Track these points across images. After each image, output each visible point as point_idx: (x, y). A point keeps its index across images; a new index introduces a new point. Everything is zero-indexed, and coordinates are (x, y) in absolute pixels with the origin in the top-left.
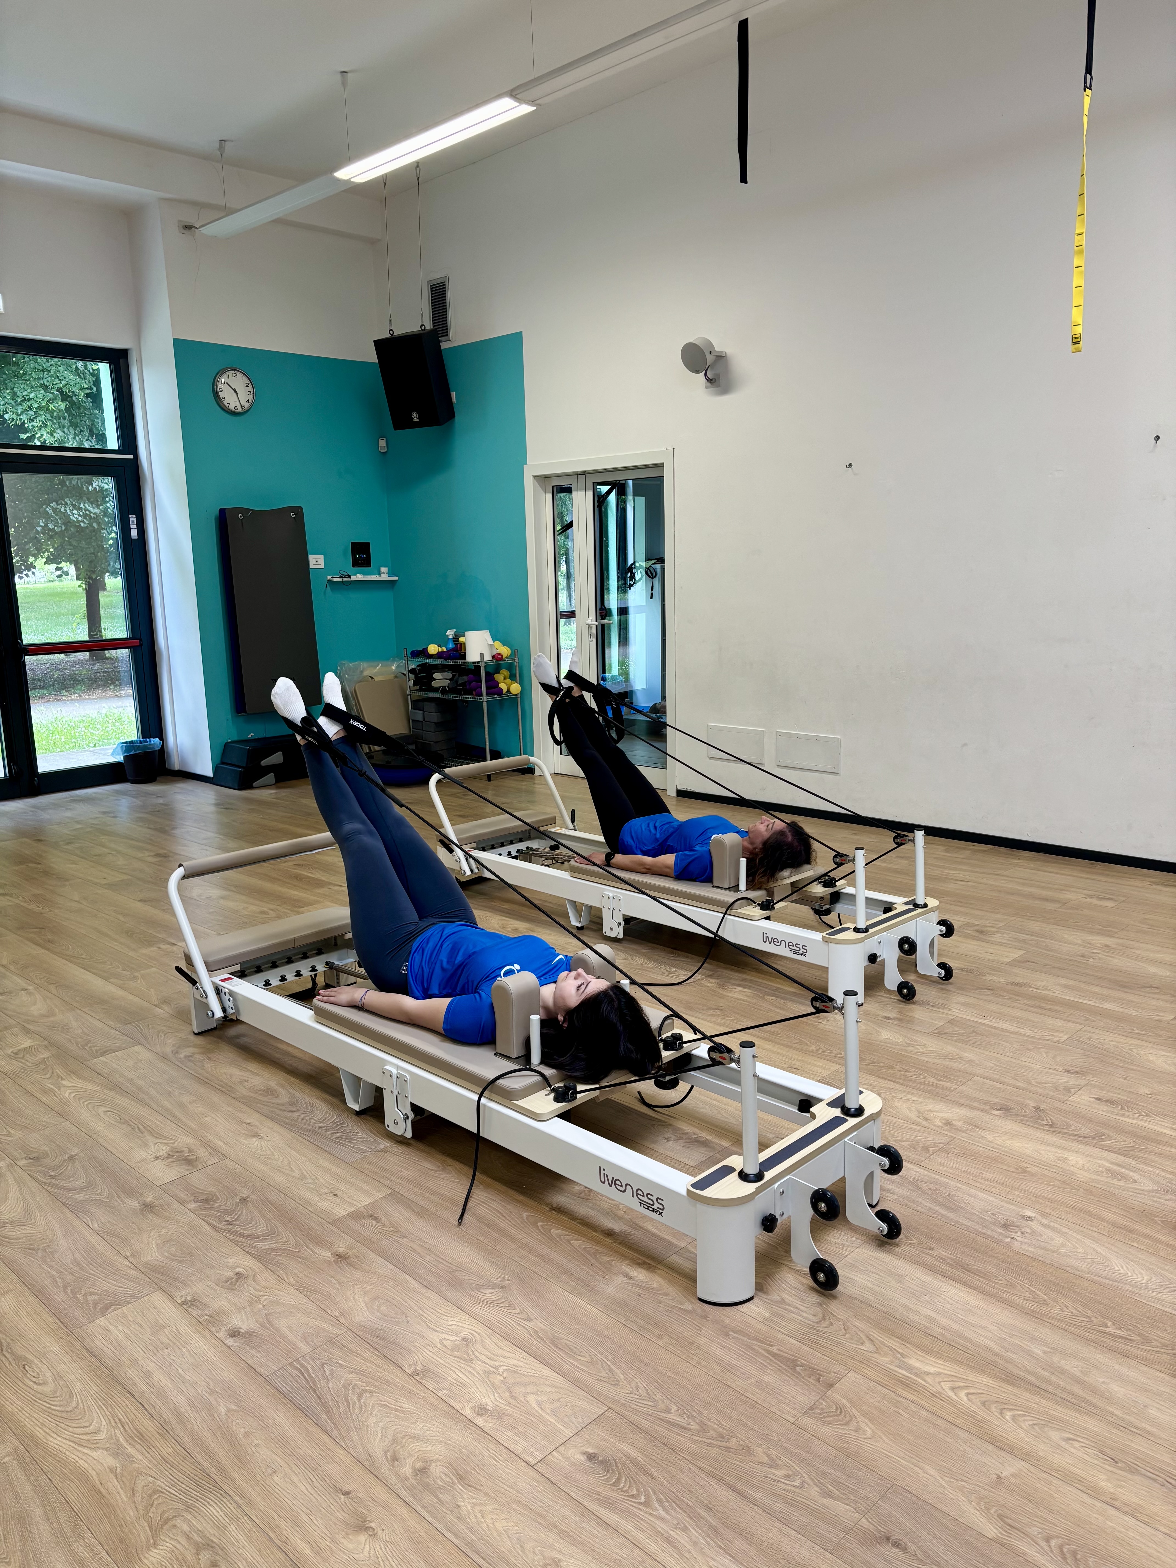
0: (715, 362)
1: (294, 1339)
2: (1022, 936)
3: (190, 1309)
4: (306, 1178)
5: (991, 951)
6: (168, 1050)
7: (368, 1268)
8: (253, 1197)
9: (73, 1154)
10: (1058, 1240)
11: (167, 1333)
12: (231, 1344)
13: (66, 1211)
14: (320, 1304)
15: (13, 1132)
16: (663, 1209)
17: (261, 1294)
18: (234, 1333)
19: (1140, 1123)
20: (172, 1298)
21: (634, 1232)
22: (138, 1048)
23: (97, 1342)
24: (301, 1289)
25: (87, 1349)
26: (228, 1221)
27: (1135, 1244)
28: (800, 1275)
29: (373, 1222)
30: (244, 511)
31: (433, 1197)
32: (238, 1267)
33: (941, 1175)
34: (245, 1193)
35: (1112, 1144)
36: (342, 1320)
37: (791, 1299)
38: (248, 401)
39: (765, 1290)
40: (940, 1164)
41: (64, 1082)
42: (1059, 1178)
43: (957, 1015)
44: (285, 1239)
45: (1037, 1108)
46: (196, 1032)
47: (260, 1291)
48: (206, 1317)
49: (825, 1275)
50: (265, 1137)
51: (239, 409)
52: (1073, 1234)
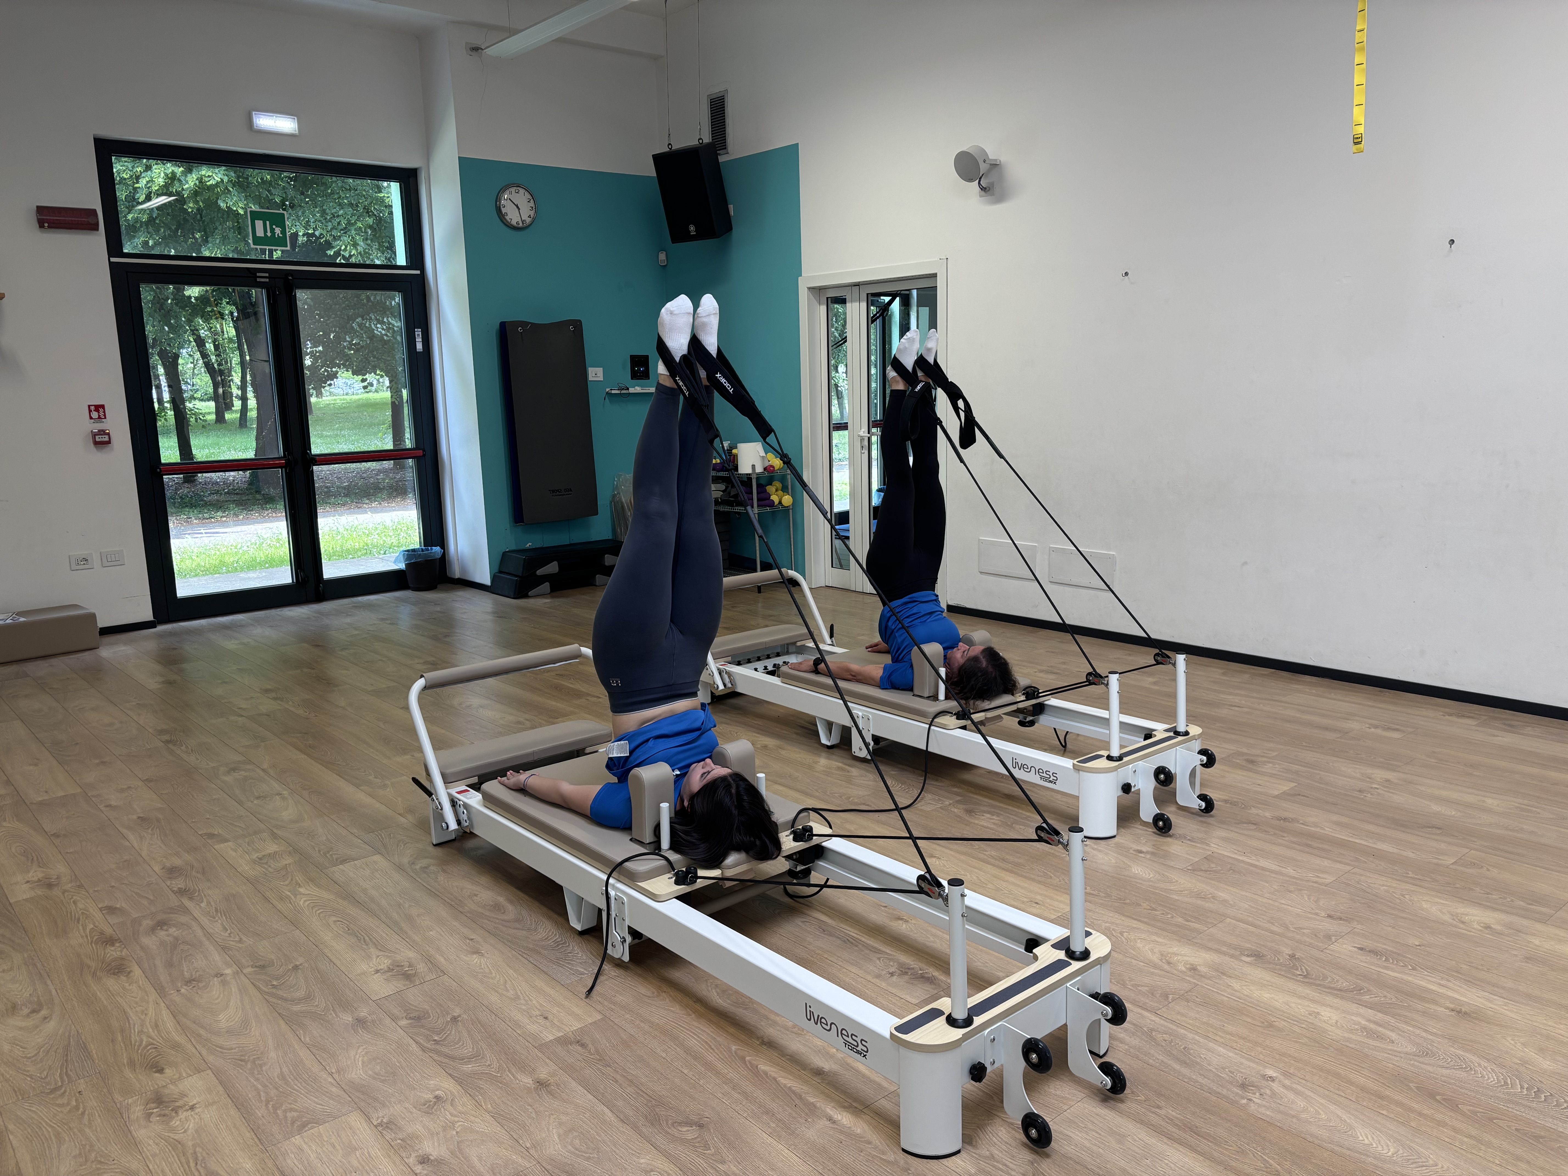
0: (989, 171)
1: (482, 1169)
2: (1296, 767)
3: (384, 1132)
4: (519, 999)
5: (1260, 782)
6: (405, 860)
7: (567, 1097)
8: (465, 1016)
9: (298, 963)
10: (1301, 1103)
11: (358, 1156)
12: (418, 1171)
13: (282, 1023)
14: (513, 1134)
15: (244, 939)
16: (867, 1052)
17: (456, 1119)
18: (424, 1160)
19: (1405, 977)
20: (368, 1118)
21: (845, 1072)
22: (377, 858)
23: (289, 1161)
24: (496, 1116)
25: (278, 1168)
26: (435, 1040)
27: (1384, 1112)
28: (1013, 1129)
29: (580, 1048)
30: (523, 324)
31: (642, 1025)
32: (438, 1090)
33: (1179, 1025)
34: (457, 1012)
35: (1371, 999)
36: (532, 1151)
37: (1000, 1155)
38: (529, 217)
39: (974, 1143)
40: (1179, 1013)
41: (302, 890)
42: (1308, 1035)
43: (1216, 850)
44: (489, 1062)
45: (1292, 956)
46: (434, 843)
47: (455, 1116)
48: (399, 1141)
49: (1038, 1131)
50: (486, 954)
51: (521, 224)
52: (1318, 1098)
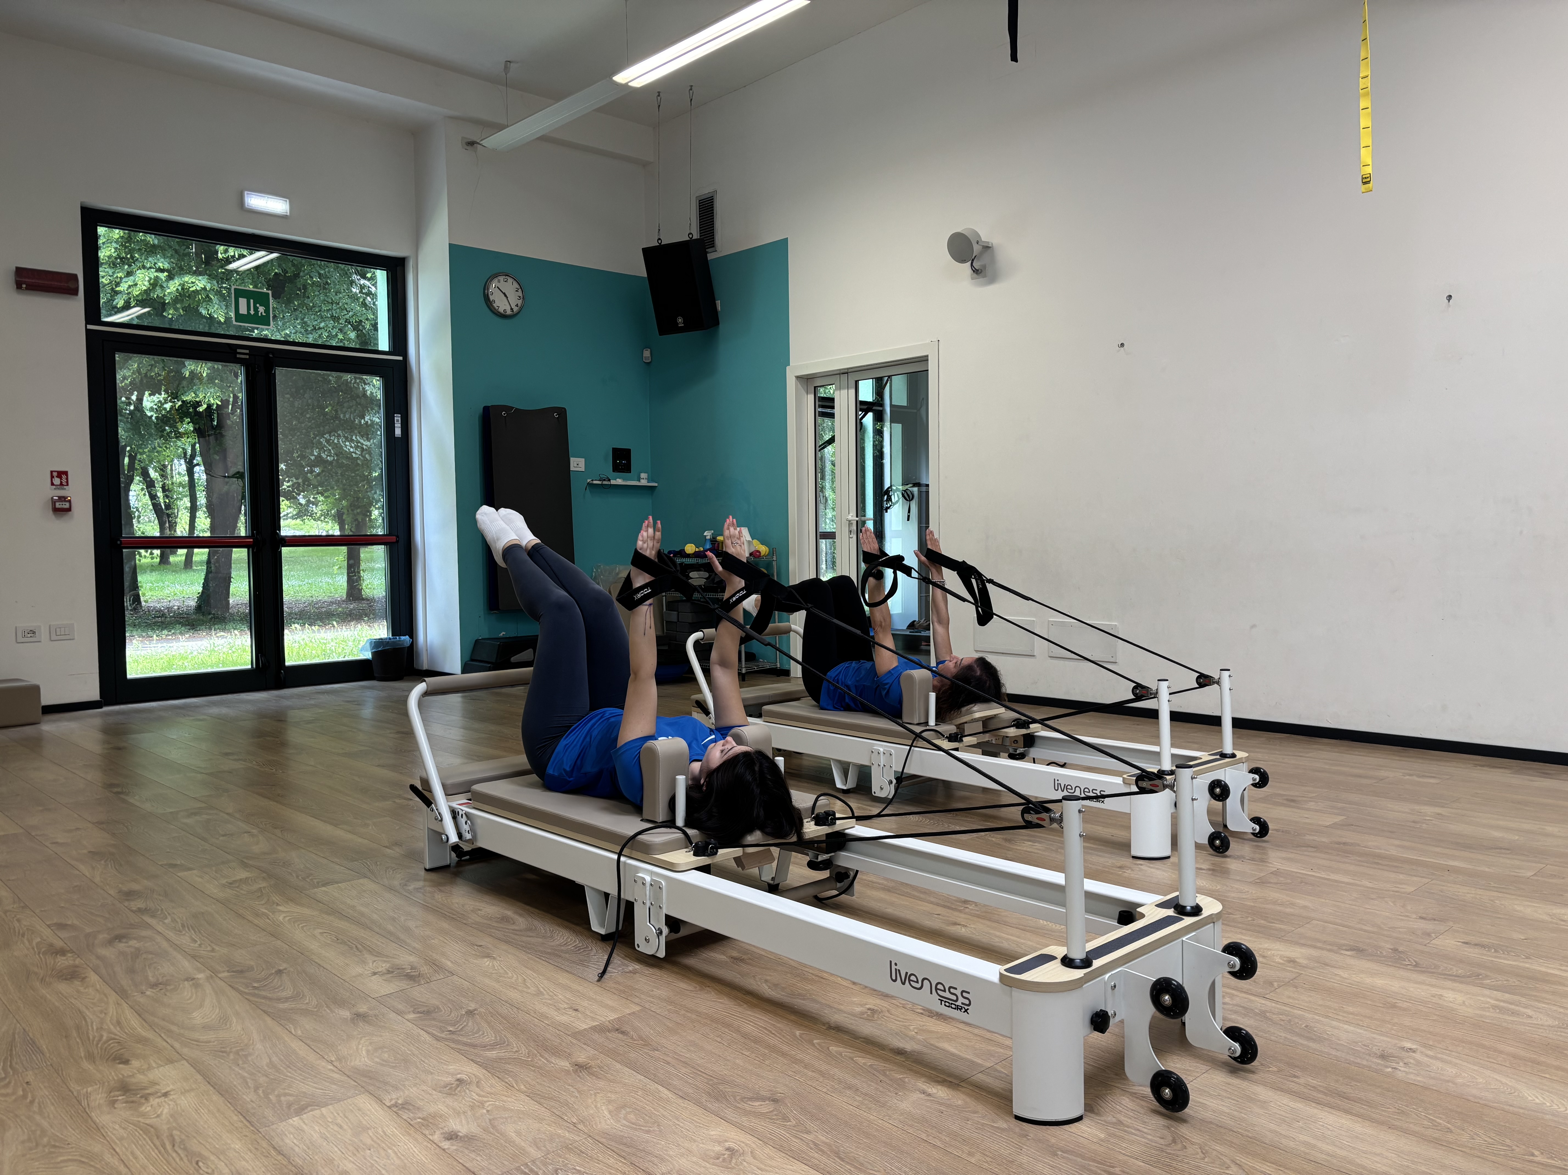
0: (981, 253)
1: (523, 1144)
2: (1340, 805)
3: (400, 1112)
4: (543, 995)
6: (396, 883)
7: (612, 1077)
8: (482, 1010)
9: (281, 968)
10: (1451, 1071)
11: (371, 1134)
12: (446, 1147)
13: (267, 1018)
14: (555, 1111)
15: (217, 948)
16: (969, 1005)
17: (485, 1099)
18: (452, 1136)
19: (1521, 964)
20: (380, 1101)
21: (930, 1052)
22: (363, 881)
23: (287, 1141)
24: (532, 1095)
25: (274, 1148)
26: (451, 1031)
28: (1137, 1098)
29: (620, 1036)
30: (507, 408)
31: (689, 1015)
32: (459, 1073)
33: (1293, 1007)
34: (472, 1006)
35: (1493, 983)
36: (581, 1126)
37: (1129, 1121)
38: (517, 306)
39: (1096, 1111)
40: (1290, 997)
41: (280, 908)
42: (1437, 1013)
43: (1279, 867)
44: (516, 1049)
45: (1395, 950)
46: (427, 867)
47: (483, 1096)
48: (419, 1120)
49: (1172, 1090)
50: (498, 958)
51: (509, 312)
52: (1469, 1066)
